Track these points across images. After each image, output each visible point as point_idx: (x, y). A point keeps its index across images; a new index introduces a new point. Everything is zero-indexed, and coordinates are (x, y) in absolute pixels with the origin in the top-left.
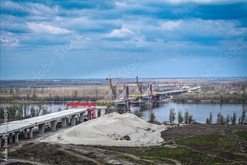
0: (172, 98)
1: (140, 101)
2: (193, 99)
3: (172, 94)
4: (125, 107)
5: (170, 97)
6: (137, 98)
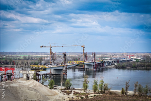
3: (118, 61)
5: (115, 64)
6: (78, 64)
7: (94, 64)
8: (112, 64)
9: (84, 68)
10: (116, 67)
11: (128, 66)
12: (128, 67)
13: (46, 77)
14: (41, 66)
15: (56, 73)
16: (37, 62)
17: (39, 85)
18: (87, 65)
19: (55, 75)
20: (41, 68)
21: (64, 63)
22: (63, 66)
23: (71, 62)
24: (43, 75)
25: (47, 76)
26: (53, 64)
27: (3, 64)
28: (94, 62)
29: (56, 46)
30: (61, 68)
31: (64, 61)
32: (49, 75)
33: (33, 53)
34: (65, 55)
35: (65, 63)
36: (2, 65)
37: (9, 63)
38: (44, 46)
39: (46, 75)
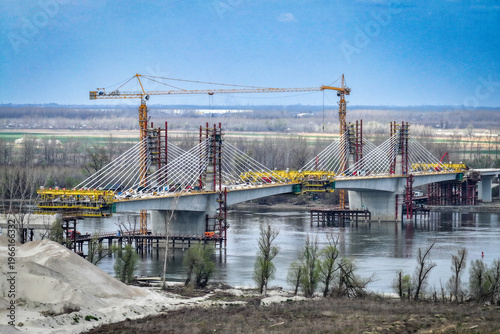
4: (201, 224)
6: (294, 187)
7: (401, 190)
9: (346, 213)
14: (90, 194)
15: (171, 234)
17: (70, 259)
18: (361, 192)
20: (87, 200)
21: (209, 178)
22: (208, 196)
23: (258, 175)
24: (101, 240)
26: (154, 184)
28: (398, 179)
29: (168, 89)
30: (196, 205)
31: (210, 169)
34: (217, 137)
35: (217, 178)
38: (107, 91)
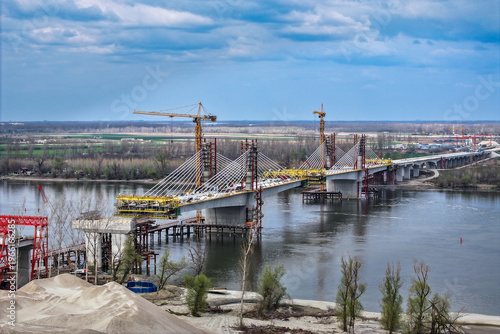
0: (437, 174)
1: (329, 187)
2: (494, 182)
3: (442, 162)
4: (242, 215)
5: (432, 174)
6: (302, 182)
7: (361, 179)
8: (422, 173)
9: (324, 194)
10: (440, 185)
11: (481, 181)
12: (484, 187)
13: (182, 234)
14: (158, 200)
15: (220, 222)
16: (151, 167)
18: (336, 181)
19: (214, 230)
20: (157, 205)
21: (249, 180)
22: (248, 195)
24: (167, 229)
25: (185, 230)
27: (29, 173)
28: (359, 172)
30: (239, 201)
31: (249, 174)
32: (192, 230)
33: (143, 128)
34: (254, 150)
36: (26, 179)
37: (49, 170)
39: (182, 229)
